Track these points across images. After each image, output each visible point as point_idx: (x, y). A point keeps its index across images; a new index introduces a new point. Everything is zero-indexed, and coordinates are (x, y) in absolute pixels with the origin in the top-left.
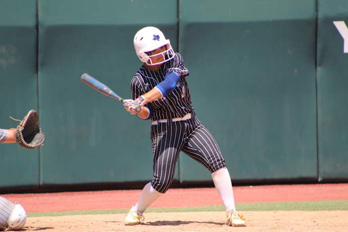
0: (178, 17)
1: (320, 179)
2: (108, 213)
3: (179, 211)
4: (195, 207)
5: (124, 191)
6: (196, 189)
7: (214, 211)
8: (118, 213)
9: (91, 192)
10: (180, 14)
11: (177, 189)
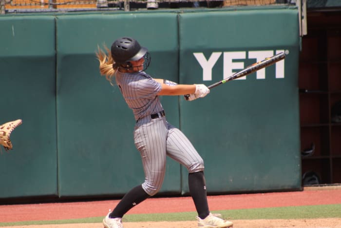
0: (56, 49)
1: (183, 193)
3: (58, 224)
4: (73, 220)
5: (8, 206)
6: (73, 203)
7: (89, 222)
8: (2, 226)
10: (58, 46)
11: (56, 204)
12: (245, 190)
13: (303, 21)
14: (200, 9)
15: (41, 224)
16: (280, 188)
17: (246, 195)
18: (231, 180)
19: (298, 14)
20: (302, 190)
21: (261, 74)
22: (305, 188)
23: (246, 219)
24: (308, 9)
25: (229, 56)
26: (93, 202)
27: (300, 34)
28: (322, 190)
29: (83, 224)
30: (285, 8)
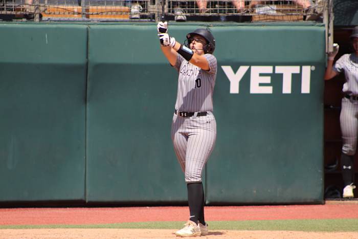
0: (87, 57)
2: (21, 228)
3: (83, 228)
4: (98, 225)
5: (37, 209)
6: (100, 208)
7: (114, 228)
8: (30, 228)
9: (7, 209)
10: (89, 55)
11: (83, 208)
12: (268, 201)
13: (329, 38)
14: (229, 23)
15: (67, 228)
16: (302, 201)
17: (268, 206)
18: (255, 192)
19: (325, 31)
20: (324, 204)
21: (287, 88)
22: (327, 202)
23: (267, 229)
24: (335, 27)
25: (256, 70)
26: (119, 208)
27: (327, 51)
28: (344, 204)
29: (108, 229)
30: (313, 25)
